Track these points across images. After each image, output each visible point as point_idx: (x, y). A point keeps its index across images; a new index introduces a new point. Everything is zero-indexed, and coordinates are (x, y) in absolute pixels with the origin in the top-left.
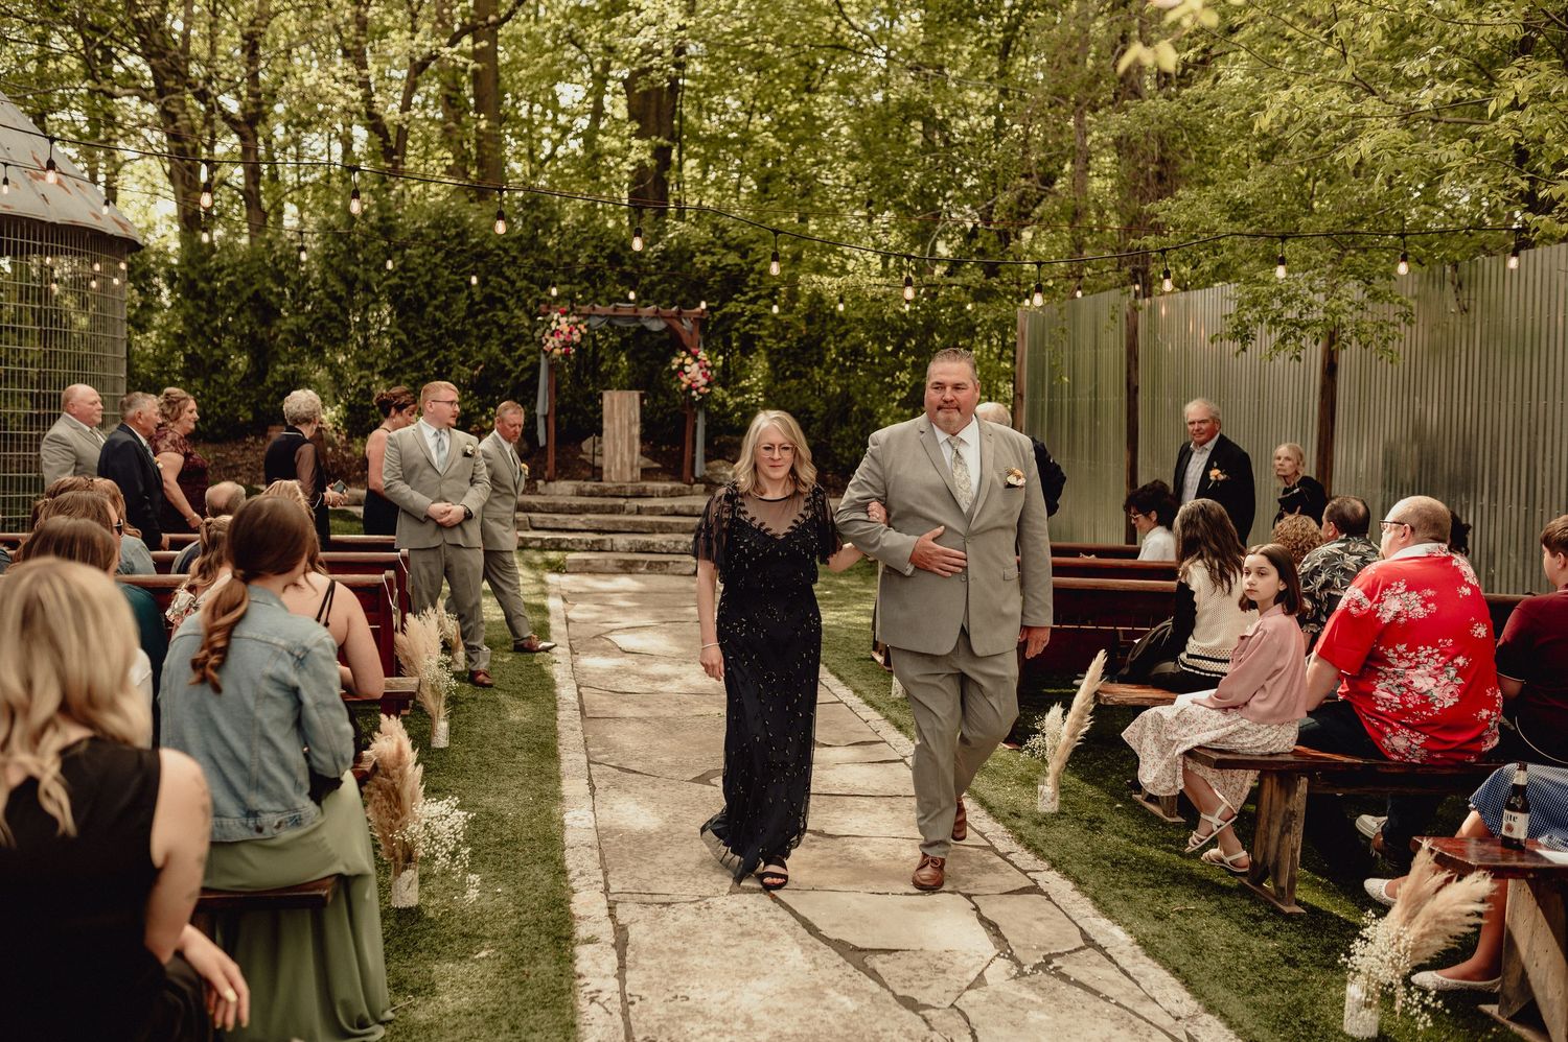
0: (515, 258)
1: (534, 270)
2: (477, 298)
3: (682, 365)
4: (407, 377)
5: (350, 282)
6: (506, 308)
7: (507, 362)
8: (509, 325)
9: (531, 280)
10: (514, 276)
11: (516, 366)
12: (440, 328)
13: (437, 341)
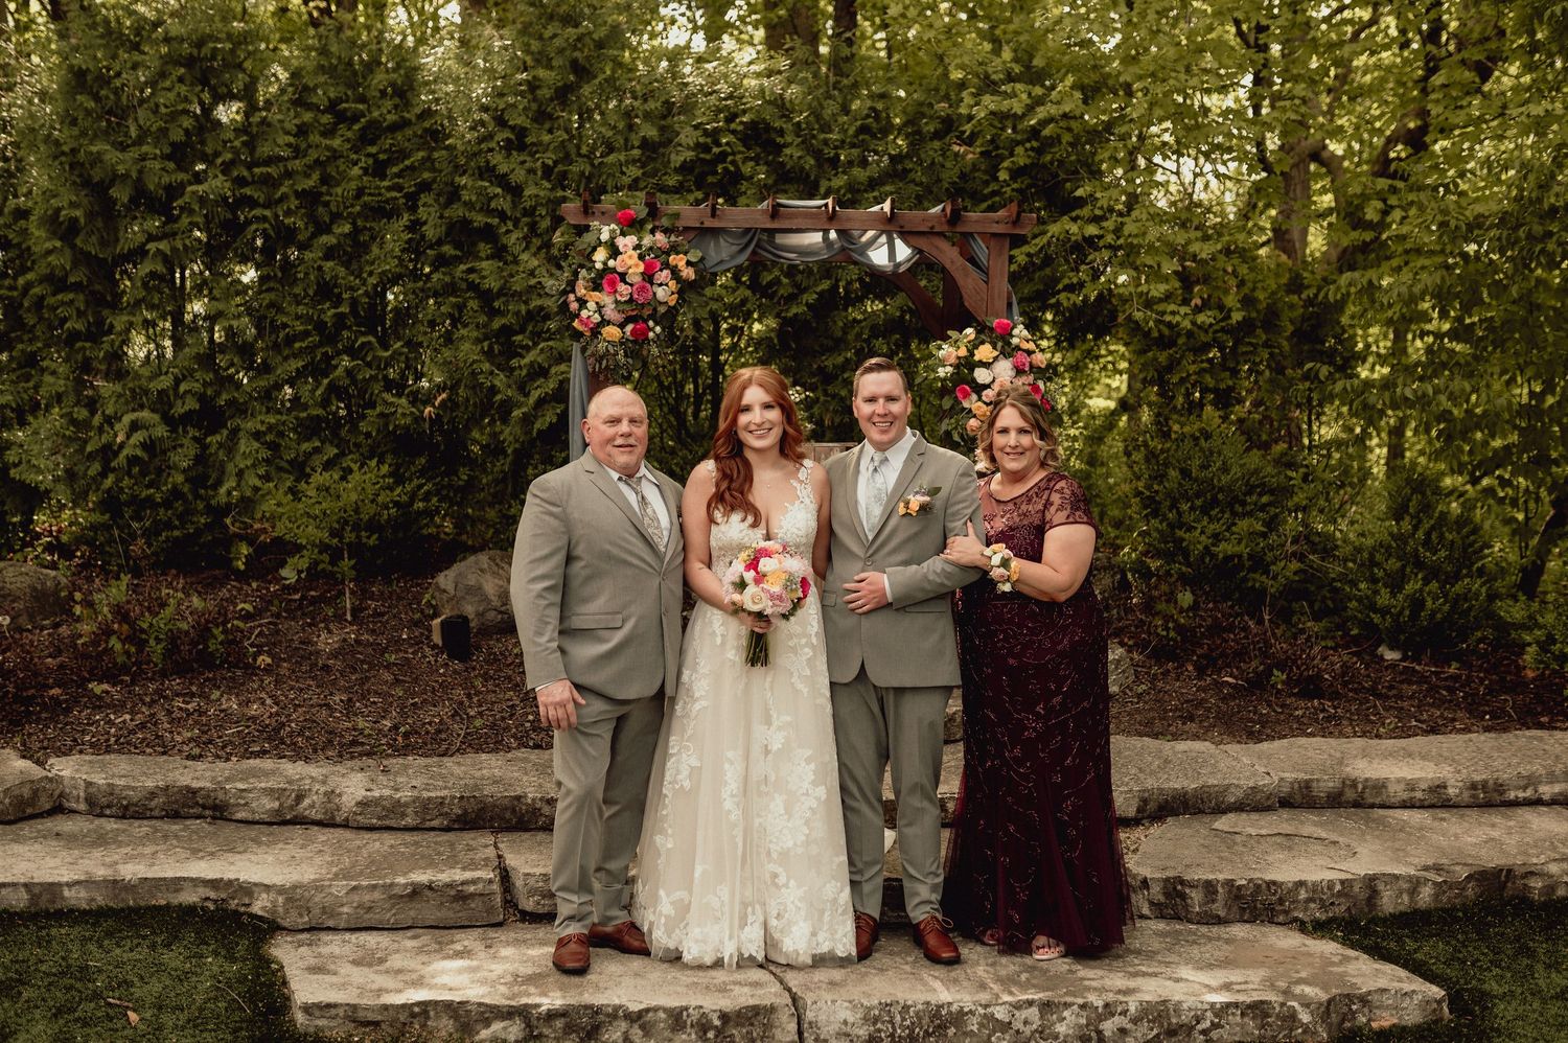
0: (521, 132)
1: (567, 159)
2: (431, 232)
3: (968, 364)
4: (250, 425)
5: (96, 188)
6: (500, 253)
7: (500, 380)
8: (501, 292)
9: (561, 181)
10: (519, 176)
11: (523, 389)
12: (338, 302)
13: (329, 334)
